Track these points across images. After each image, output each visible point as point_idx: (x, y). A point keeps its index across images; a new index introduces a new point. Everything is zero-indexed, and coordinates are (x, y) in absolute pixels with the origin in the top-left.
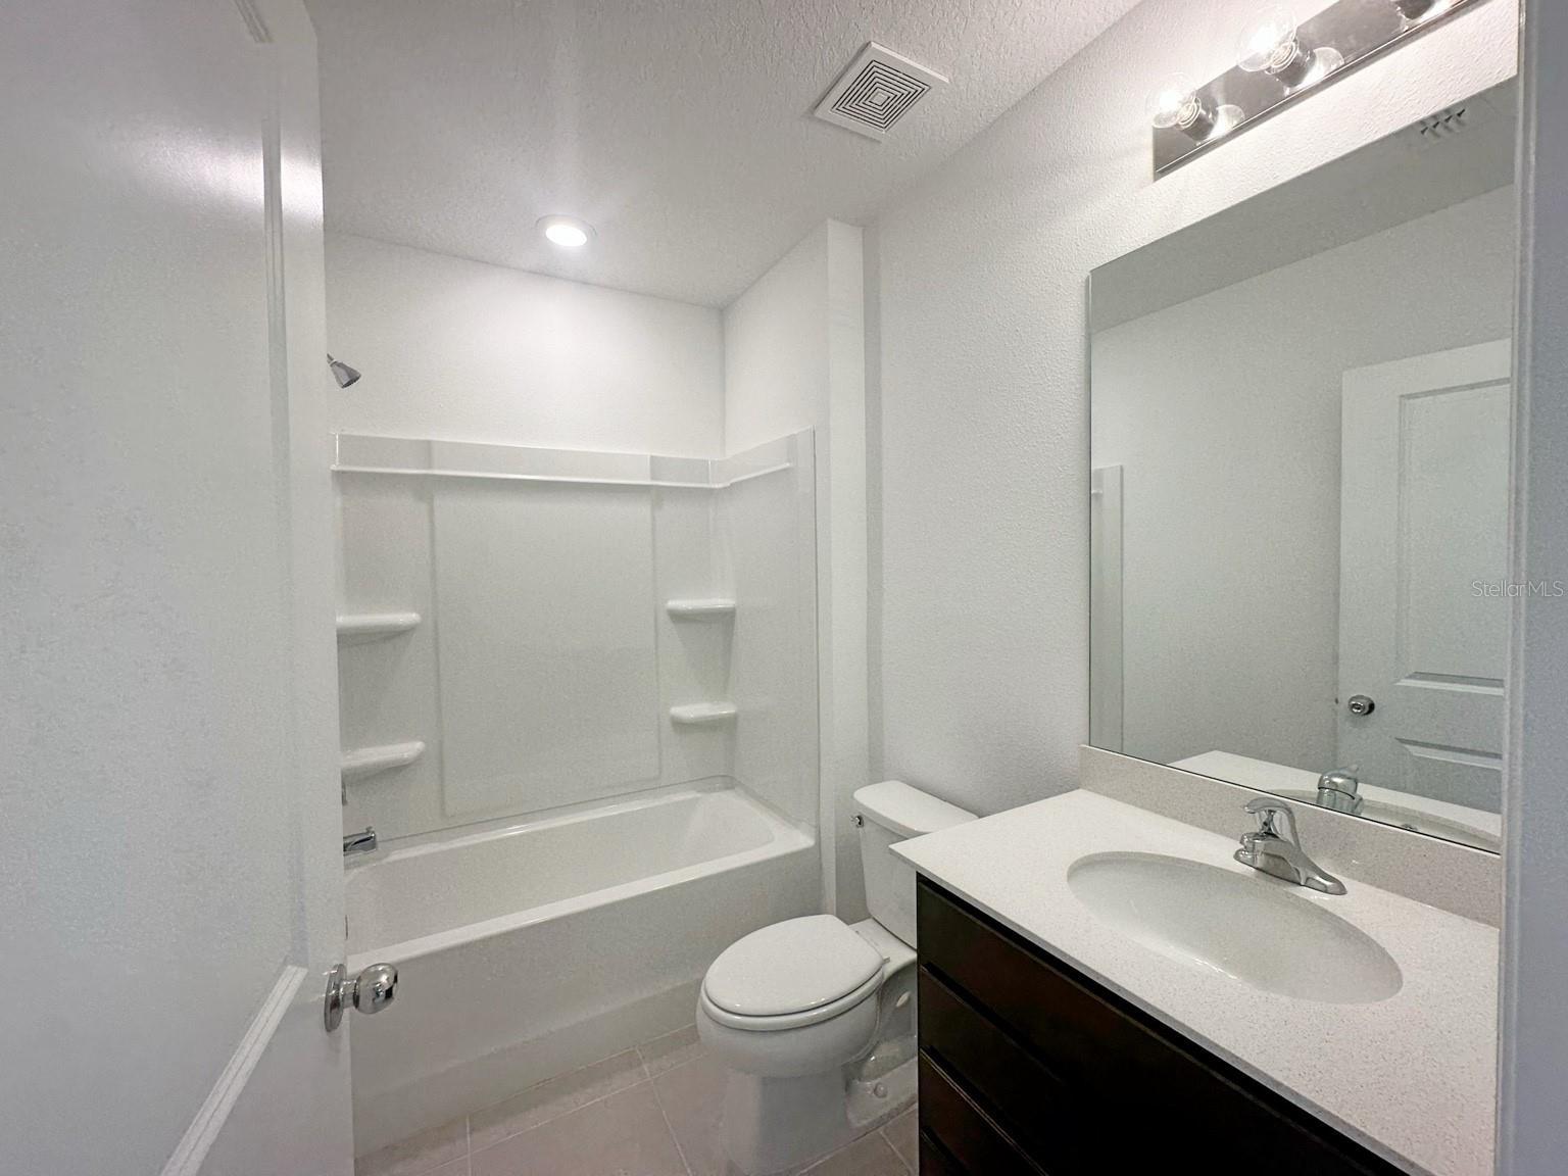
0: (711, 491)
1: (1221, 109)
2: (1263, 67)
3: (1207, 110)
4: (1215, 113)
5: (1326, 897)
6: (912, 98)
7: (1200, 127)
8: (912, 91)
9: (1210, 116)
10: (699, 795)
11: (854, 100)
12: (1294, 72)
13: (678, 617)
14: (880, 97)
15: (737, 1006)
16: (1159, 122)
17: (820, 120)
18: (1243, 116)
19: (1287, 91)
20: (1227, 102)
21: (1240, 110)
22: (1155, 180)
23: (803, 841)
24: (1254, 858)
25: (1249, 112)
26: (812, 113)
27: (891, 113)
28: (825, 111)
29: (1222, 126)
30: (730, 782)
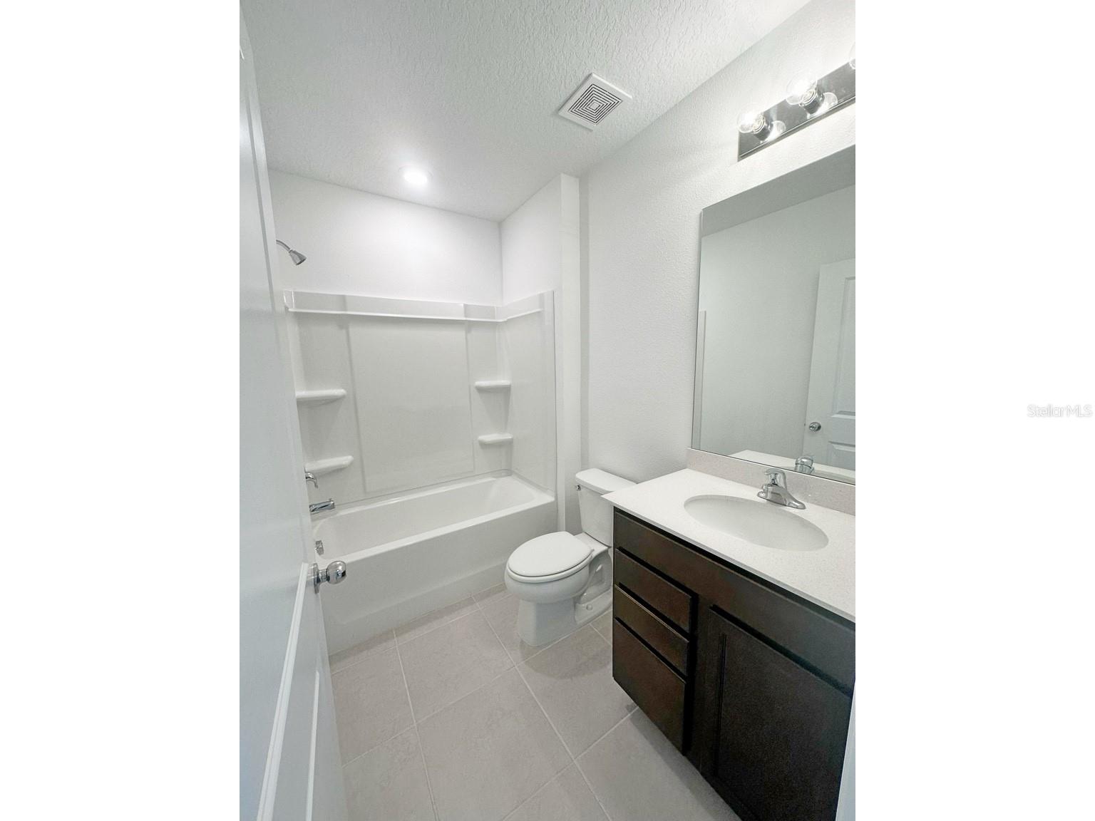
0: (497, 323)
1: (775, 123)
2: (799, 103)
3: (768, 124)
4: (772, 126)
5: (797, 510)
6: (613, 106)
7: (763, 134)
8: (612, 102)
9: (769, 127)
10: (494, 479)
11: (580, 107)
12: (813, 107)
13: (481, 390)
14: (595, 105)
15: (524, 573)
16: (744, 130)
17: (562, 117)
18: (785, 128)
19: (809, 116)
20: (778, 120)
21: (784, 124)
22: (739, 161)
23: (548, 498)
24: (767, 496)
25: (788, 127)
26: (557, 113)
27: (599, 115)
28: (565, 112)
29: (775, 133)
30: (509, 472)
